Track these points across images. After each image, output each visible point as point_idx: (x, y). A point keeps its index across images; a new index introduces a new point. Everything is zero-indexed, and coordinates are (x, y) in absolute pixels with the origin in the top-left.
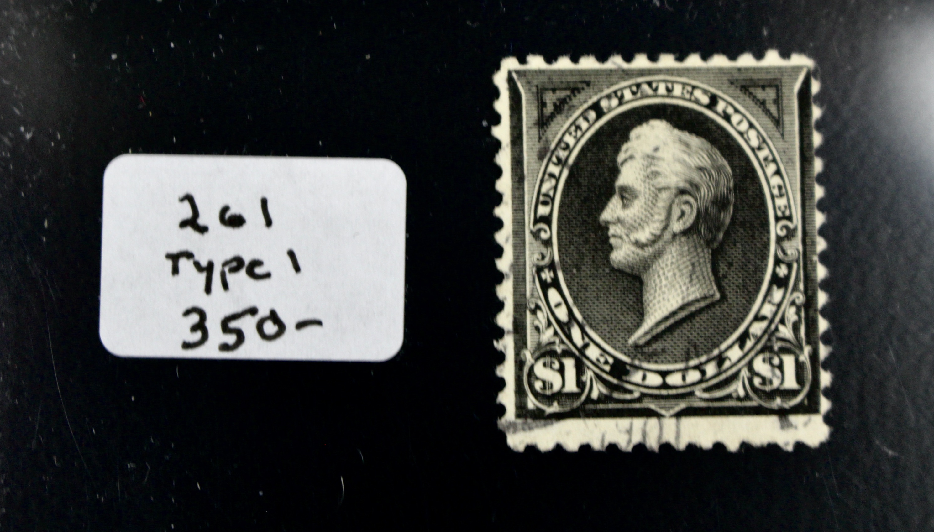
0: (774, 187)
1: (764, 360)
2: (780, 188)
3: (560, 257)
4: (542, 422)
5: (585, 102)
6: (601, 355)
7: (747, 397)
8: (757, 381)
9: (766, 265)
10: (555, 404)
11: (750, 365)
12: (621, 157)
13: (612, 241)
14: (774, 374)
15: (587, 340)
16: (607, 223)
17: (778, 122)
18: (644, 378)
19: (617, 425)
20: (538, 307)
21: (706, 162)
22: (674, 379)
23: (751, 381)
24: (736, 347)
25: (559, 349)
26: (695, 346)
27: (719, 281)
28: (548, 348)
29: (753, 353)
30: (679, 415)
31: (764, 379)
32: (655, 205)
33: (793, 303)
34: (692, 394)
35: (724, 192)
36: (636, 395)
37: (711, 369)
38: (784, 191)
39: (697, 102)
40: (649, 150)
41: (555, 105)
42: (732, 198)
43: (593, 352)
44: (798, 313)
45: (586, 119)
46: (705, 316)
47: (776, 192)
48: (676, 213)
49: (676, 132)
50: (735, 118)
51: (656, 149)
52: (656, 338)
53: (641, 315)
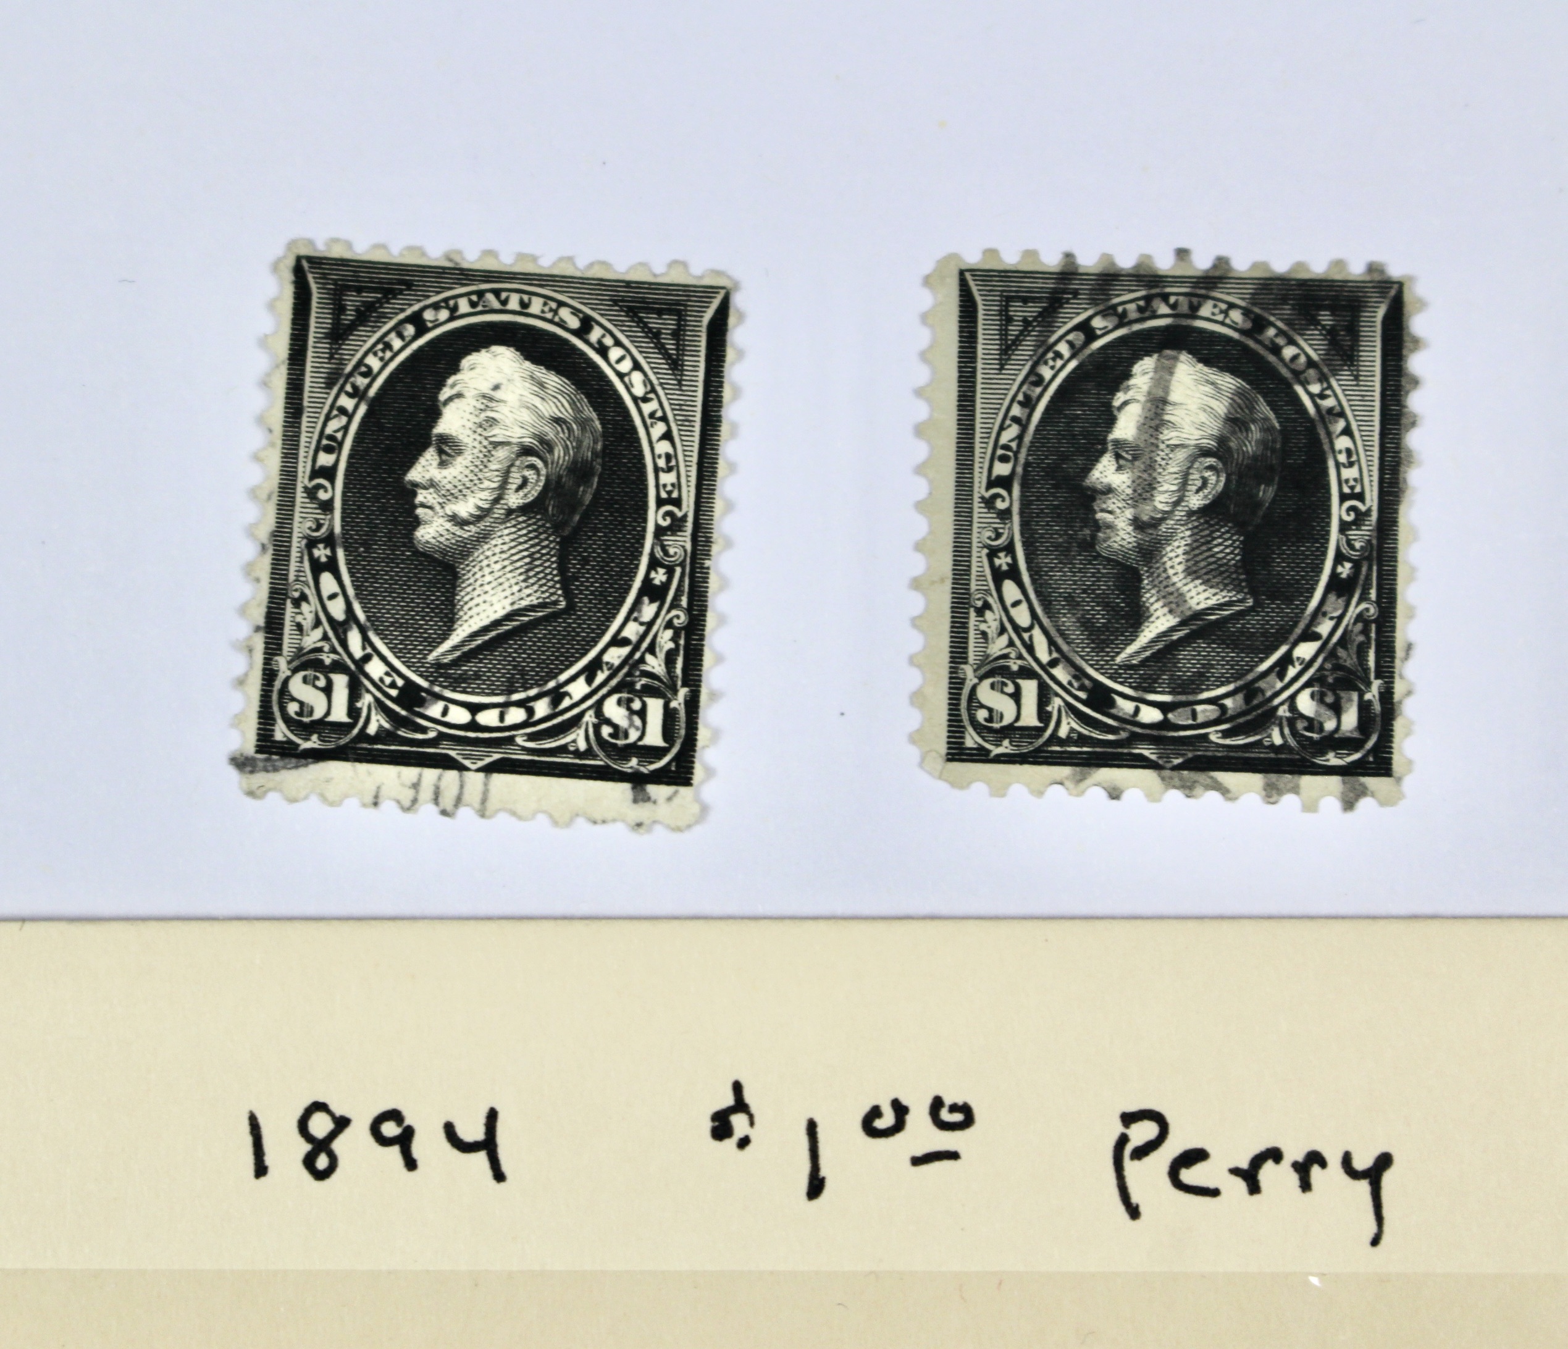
0: (660, 456)
1: (619, 702)
2: (668, 457)
3: (343, 526)
4: (294, 761)
5: (403, 310)
6: (387, 674)
7: (589, 753)
8: (606, 731)
9: (637, 567)
10: (315, 737)
11: (598, 707)
12: (445, 394)
13: (420, 511)
14: (632, 724)
15: (369, 650)
16: (416, 485)
17: (676, 365)
18: (445, 712)
19: (399, 776)
20: (304, 598)
21: (567, 413)
22: (489, 718)
23: (597, 728)
24: (582, 680)
25: (327, 659)
26: (523, 673)
27: (566, 583)
28: (312, 656)
29: (604, 691)
30: (489, 769)
31: (615, 727)
32: (486, 466)
33: (669, 625)
34: (511, 740)
35: (587, 457)
36: (432, 735)
37: (542, 708)
38: (673, 463)
39: (562, 324)
40: (486, 388)
41: (357, 310)
42: (599, 468)
43: (375, 669)
44: (675, 639)
45: (400, 336)
46: (541, 632)
47: (662, 463)
48: (515, 479)
49: (527, 364)
50: (615, 353)
51: (496, 387)
52: (467, 657)
53: (449, 621)
